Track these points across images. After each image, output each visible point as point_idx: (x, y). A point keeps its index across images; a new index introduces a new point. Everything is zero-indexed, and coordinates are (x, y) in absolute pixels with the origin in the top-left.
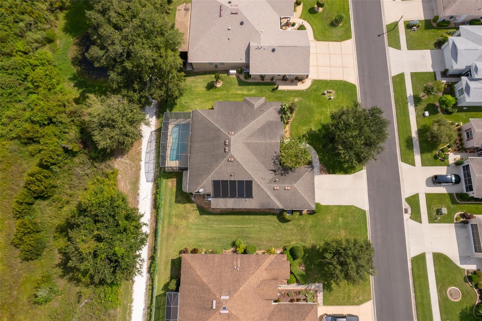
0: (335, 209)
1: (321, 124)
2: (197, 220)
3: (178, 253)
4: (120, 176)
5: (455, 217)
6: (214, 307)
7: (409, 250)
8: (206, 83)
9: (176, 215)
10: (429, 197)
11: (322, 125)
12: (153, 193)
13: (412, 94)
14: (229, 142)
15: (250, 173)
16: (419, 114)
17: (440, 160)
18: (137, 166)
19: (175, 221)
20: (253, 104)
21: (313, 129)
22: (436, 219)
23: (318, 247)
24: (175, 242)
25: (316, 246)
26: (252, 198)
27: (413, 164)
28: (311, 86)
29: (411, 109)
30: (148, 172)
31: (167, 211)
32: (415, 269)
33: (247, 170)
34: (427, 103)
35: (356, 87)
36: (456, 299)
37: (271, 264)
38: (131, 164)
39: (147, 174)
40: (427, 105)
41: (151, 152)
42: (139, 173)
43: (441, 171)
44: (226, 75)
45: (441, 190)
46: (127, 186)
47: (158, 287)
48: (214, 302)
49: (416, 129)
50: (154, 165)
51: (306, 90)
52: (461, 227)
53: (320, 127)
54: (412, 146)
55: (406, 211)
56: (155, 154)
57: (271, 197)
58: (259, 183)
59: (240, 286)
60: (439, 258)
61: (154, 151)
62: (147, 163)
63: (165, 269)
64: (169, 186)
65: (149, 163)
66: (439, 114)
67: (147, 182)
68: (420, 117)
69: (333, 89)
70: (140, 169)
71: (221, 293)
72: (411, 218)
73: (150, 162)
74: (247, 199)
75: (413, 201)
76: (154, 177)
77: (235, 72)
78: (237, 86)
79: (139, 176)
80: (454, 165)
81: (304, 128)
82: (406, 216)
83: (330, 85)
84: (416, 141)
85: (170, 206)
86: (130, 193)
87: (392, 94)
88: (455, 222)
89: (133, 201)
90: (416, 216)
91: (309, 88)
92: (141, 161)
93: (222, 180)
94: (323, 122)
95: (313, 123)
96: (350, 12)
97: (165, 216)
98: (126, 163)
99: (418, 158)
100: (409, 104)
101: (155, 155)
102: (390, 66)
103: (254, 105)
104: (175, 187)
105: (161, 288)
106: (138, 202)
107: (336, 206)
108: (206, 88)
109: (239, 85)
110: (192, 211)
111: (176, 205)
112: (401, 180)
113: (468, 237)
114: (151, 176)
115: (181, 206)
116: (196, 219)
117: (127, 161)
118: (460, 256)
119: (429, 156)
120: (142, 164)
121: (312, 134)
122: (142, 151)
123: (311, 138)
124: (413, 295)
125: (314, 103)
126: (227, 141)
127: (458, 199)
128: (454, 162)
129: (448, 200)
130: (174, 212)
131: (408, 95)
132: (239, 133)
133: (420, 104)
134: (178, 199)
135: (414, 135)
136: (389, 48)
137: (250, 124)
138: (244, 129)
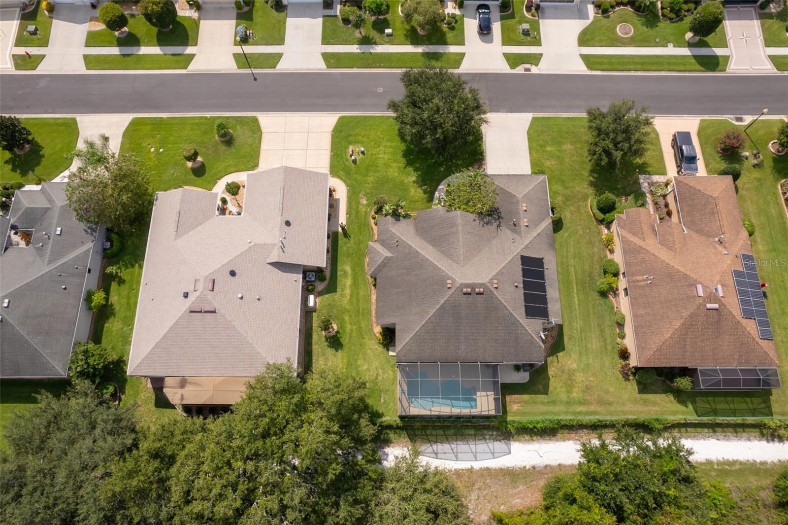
0: (535, 155)
1: (405, 168)
2: (573, 355)
3: (628, 383)
4: (502, 507)
5: (531, 17)
6: (716, 306)
7: (578, 71)
8: (329, 350)
9: (568, 392)
10: (506, 41)
11: (406, 166)
12: (529, 441)
13: (357, 46)
14: (467, 286)
15: (511, 258)
16: (387, 40)
17: (455, 24)
18: (482, 476)
19: (577, 393)
20: (385, 259)
21: (414, 179)
22: (535, 38)
23: (591, 178)
24: (611, 390)
25: (591, 181)
26: (543, 259)
27: (462, 55)
28: (341, 179)
29: (380, 49)
30: (493, 453)
31: (562, 408)
32: (600, 68)
33: (507, 262)
34: (372, 29)
35: (343, 116)
36: (631, 29)
37: (634, 234)
38: (480, 489)
39: (496, 455)
40: (374, 29)
41: (455, 450)
42: (495, 470)
43: (471, 25)
44: (314, 314)
45: (496, 27)
46: (520, 492)
47: (683, 413)
48: (709, 306)
49: (410, 46)
50: (480, 442)
51: (347, 186)
52: (543, 12)
53: (410, 169)
54: (435, 54)
55: (528, 70)
56: (458, 442)
57: (539, 231)
58: (523, 246)
59: (679, 271)
60: (584, 39)
61: (452, 446)
62: (475, 457)
63: (655, 404)
64: (520, 408)
65: (476, 453)
66: (388, 18)
67: (510, 453)
68: (391, 39)
69: (347, 148)
70: (488, 469)
71: (694, 297)
72: (537, 65)
73: (474, 451)
74: (546, 267)
75: (513, 60)
76: (500, 441)
77: (312, 298)
78: (336, 296)
79: (501, 469)
80: (462, 10)
81: (413, 191)
82: (534, 70)
83: (339, 152)
84: (428, 48)
85: (554, 403)
86: (532, 483)
87: (355, 70)
88: (537, 18)
89: (546, 476)
90: (535, 59)
91: (344, 181)
92: (472, 468)
93: (523, 302)
94: (402, 165)
95: (403, 178)
96: (208, 116)
97: (571, 410)
98: (478, 499)
99: (453, 49)
100: (372, 51)
101: (461, 443)
102: (308, 69)
103: (386, 257)
104: (522, 396)
105: (684, 408)
106: (546, 467)
107: (530, 153)
108: (337, 351)
109: (335, 291)
110: (560, 365)
111: (551, 392)
112: (486, 72)
113: (556, 8)
114: (499, 446)
115: (553, 383)
116: (571, 356)
117: (473, 496)
118: (579, 19)
119: (450, 35)
120: (477, 465)
121: (422, 181)
122: (453, 469)
123: (428, 182)
124: (632, 73)
125: (370, 176)
126: (465, 290)
127: (508, 11)
128: (457, 10)
129: (510, 22)
130: (564, 397)
131: (359, 51)
132: (447, 272)
133: (373, 39)
134: (542, 389)
135: (420, 49)
136: (277, 68)
137: (427, 259)
138: (440, 266)
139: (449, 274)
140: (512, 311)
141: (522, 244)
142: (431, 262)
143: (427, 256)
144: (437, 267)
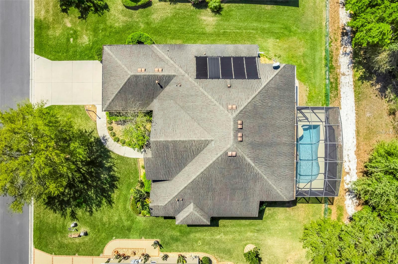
14: (236, 136)
15: (201, 89)
26: (196, 57)
28: (105, 245)
35: (34, 245)
51: (112, 239)
57: (167, 57)
58: (186, 75)
91: (107, 242)
93: (244, 80)
103: (193, 210)
126: (239, 139)
132: (219, 155)
137: (202, 173)
138: (211, 162)
139: (221, 153)
140: (257, 93)
141: (183, 76)
142: (205, 170)
143: (198, 174)
144: (211, 164)
